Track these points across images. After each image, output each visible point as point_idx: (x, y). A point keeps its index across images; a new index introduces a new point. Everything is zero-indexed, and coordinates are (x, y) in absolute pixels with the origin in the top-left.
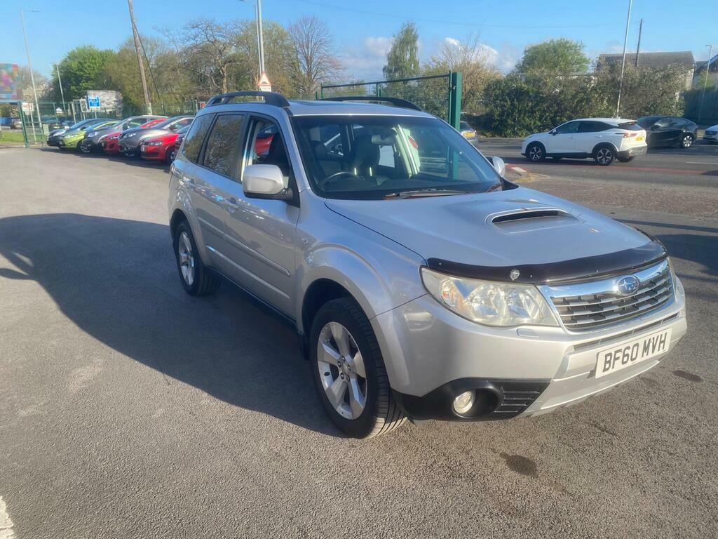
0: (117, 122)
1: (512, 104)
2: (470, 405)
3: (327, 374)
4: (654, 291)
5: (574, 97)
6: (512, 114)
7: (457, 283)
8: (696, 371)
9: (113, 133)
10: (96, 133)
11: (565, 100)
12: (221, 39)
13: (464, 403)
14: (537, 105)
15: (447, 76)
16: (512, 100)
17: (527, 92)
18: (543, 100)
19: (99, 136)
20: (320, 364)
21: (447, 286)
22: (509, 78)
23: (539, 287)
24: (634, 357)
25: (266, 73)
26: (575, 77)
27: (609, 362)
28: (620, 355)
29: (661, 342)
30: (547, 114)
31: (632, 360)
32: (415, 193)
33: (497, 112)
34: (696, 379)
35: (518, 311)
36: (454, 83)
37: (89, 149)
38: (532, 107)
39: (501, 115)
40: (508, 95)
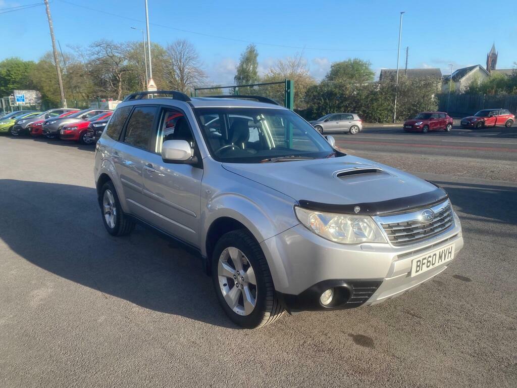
0: (41, 113)
1: (325, 102)
2: (331, 299)
3: (225, 285)
4: (442, 220)
5: (367, 97)
6: (325, 109)
7: (320, 216)
8: (467, 275)
9: (36, 121)
10: (24, 121)
11: (361, 100)
12: (116, 54)
13: (327, 298)
14: (342, 102)
15: (284, 82)
16: (325, 99)
17: (336, 94)
18: (346, 99)
19: (26, 123)
20: (220, 278)
21: (313, 218)
22: (322, 84)
23: (373, 217)
24: (433, 263)
25: (153, 78)
26: (366, 84)
27: (419, 266)
28: (425, 261)
29: (449, 253)
30: (349, 109)
31: (433, 264)
32: (281, 159)
33: (316, 106)
34: (467, 280)
35: (359, 233)
36: (289, 87)
37: (18, 132)
38: (339, 104)
39: (318, 109)
40: (323, 96)
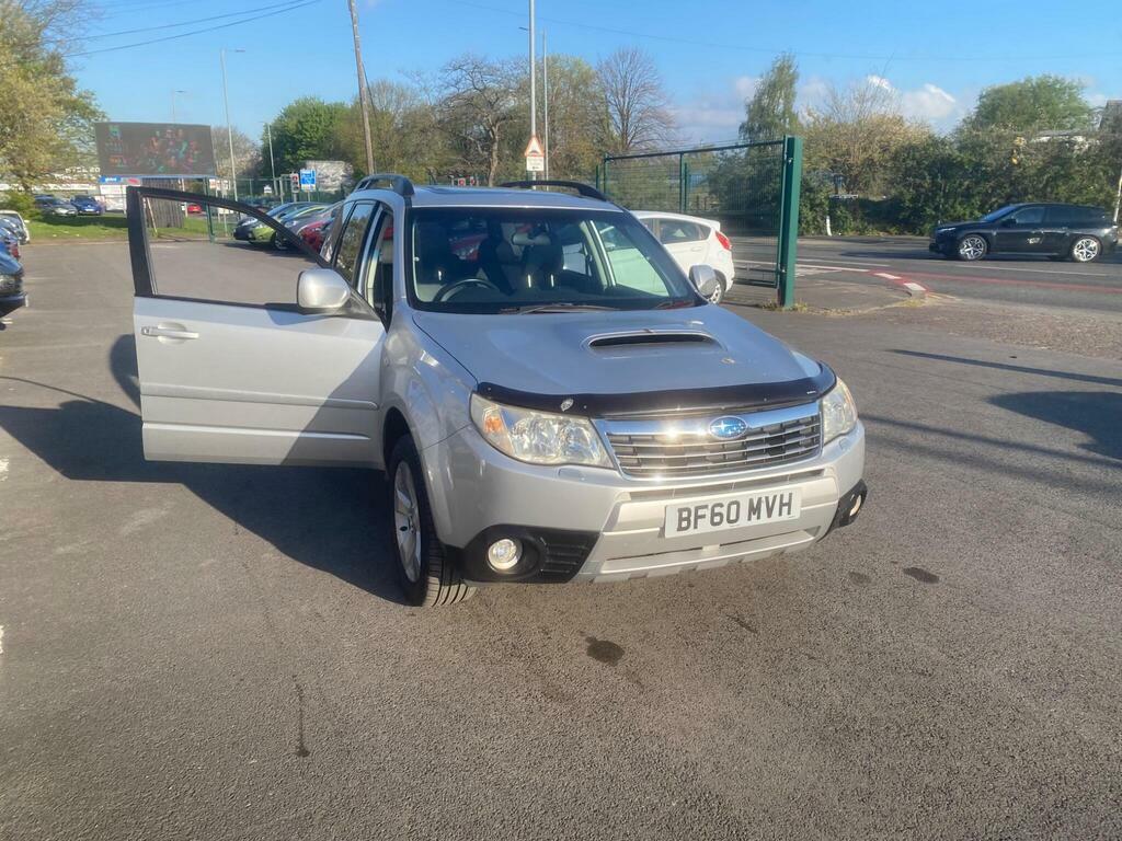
0: (326, 207)
1: (934, 183)
2: (515, 561)
3: (404, 529)
5: (1041, 171)
6: (933, 199)
9: (314, 223)
10: (295, 223)
11: (1025, 178)
13: (503, 556)
14: (977, 183)
15: (780, 142)
16: (934, 177)
17: (961, 164)
18: (986, 177)
19: (298, 226)
20: (397, 515)
22: (930, 142)
23: (593, 420)
24: (733, 517)
25: (537, 136)
26: (1045, 139)
27: (688, 519)
28: (707, 512)
29: (782, 505)
30: (994, 200)
31: (729, 521)
33: (909, 194)
34: (930, 578)
36: (791, 153)
37: (285, 244)
38: (968, 188)
39: (914, 200)
40: (929, 168)
